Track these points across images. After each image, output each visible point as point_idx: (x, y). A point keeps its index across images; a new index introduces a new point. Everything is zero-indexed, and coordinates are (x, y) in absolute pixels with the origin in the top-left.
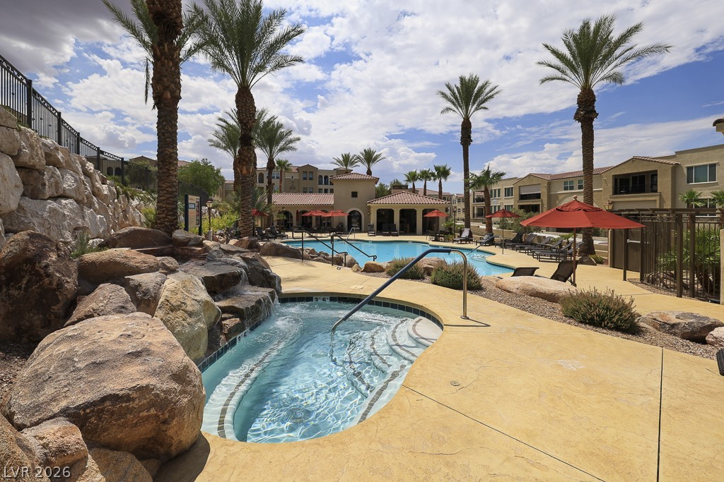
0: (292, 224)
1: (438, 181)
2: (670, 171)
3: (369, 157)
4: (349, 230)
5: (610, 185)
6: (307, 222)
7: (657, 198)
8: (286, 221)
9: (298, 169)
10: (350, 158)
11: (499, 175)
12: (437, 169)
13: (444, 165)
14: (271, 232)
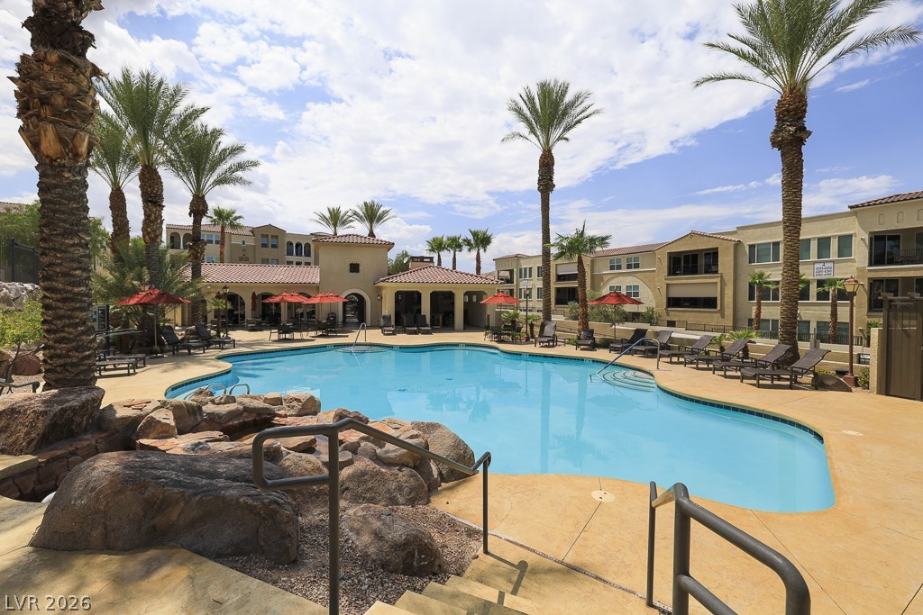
0: (243, 316)
1: (474, 253)
2: (732, 249)
3: (372, 214)
4: (346, 327)
5: (665, 263)
6: (268, 313)
7: (718, 280)
8: (231, 311)
9: (253, 231)
10: (342, 214)
11: (603, 240)
12: (475, 234)
13: (484, 230)
14: (197, 334)
